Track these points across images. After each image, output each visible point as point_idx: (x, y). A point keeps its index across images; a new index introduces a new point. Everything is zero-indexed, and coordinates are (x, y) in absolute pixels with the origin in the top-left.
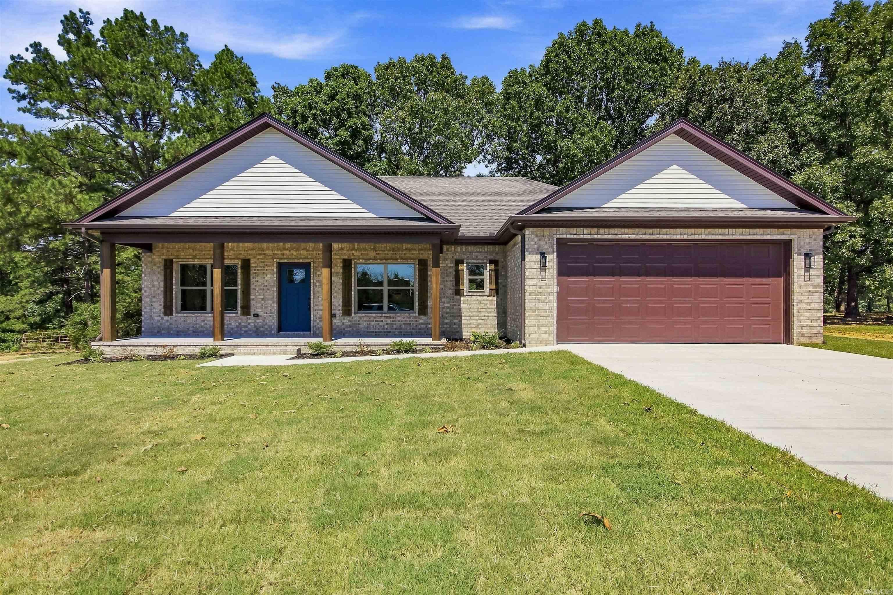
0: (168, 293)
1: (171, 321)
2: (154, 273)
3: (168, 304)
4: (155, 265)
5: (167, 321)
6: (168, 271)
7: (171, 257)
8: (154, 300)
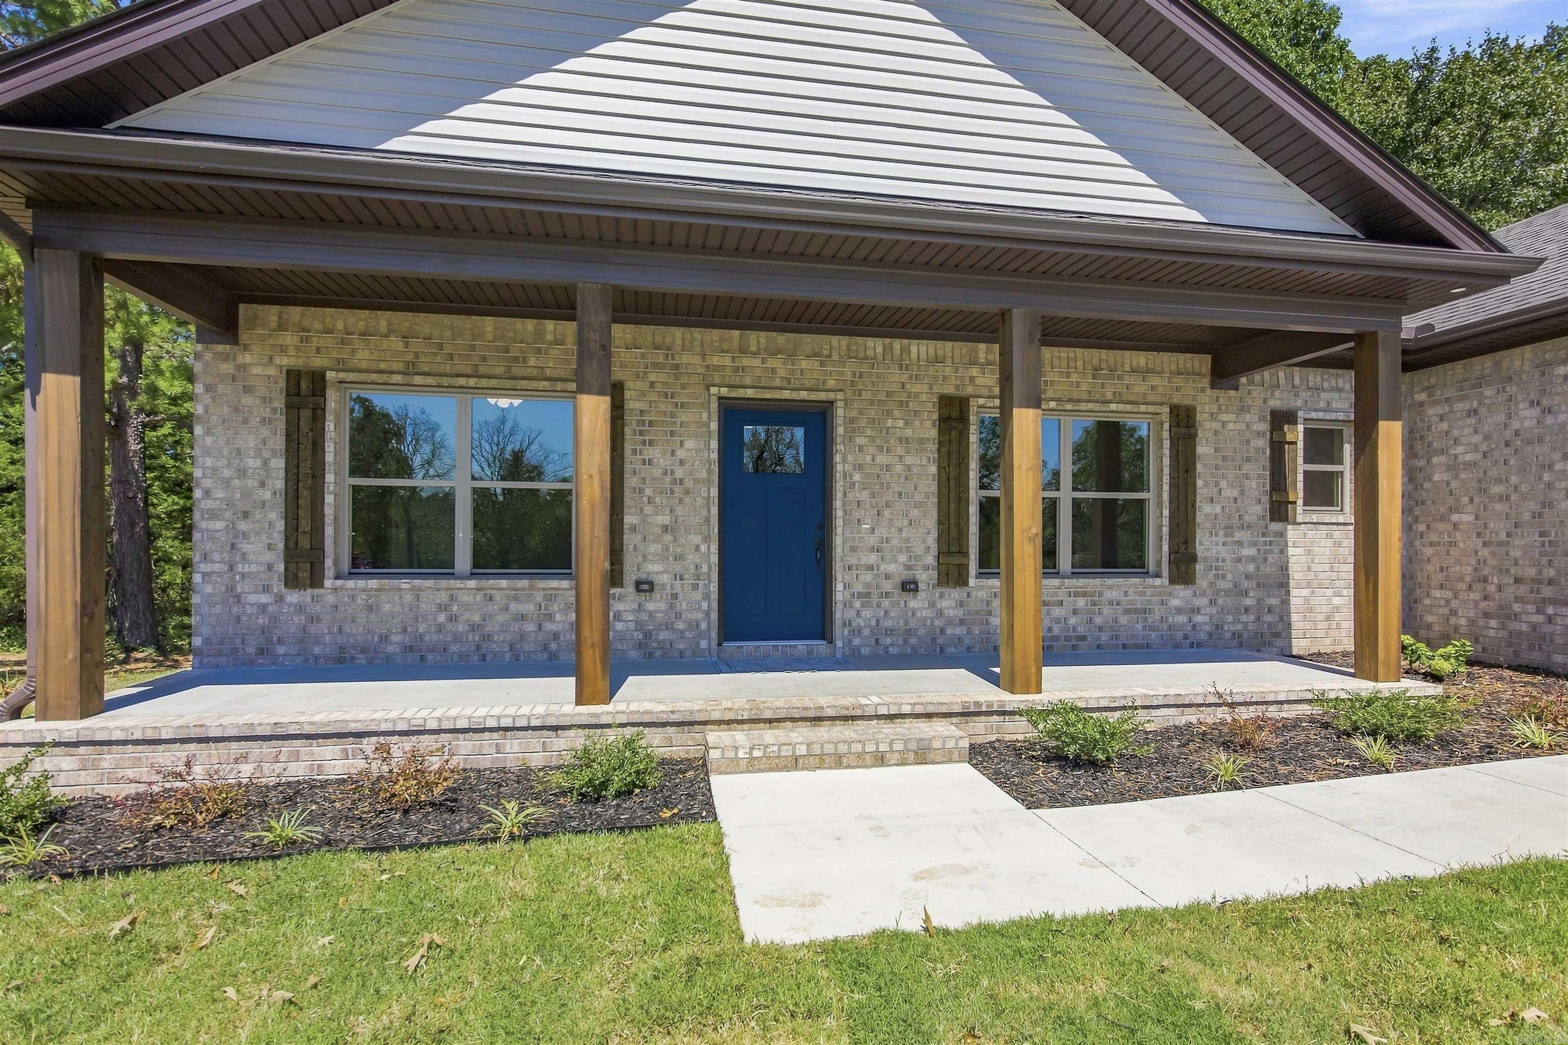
1: (316, 609)
2: (245, 422)
3: (305, 543)
4: (248, 390)
5: (300, 608)
6: (306, 414)
7: (317, 362)
8: (243, 526)
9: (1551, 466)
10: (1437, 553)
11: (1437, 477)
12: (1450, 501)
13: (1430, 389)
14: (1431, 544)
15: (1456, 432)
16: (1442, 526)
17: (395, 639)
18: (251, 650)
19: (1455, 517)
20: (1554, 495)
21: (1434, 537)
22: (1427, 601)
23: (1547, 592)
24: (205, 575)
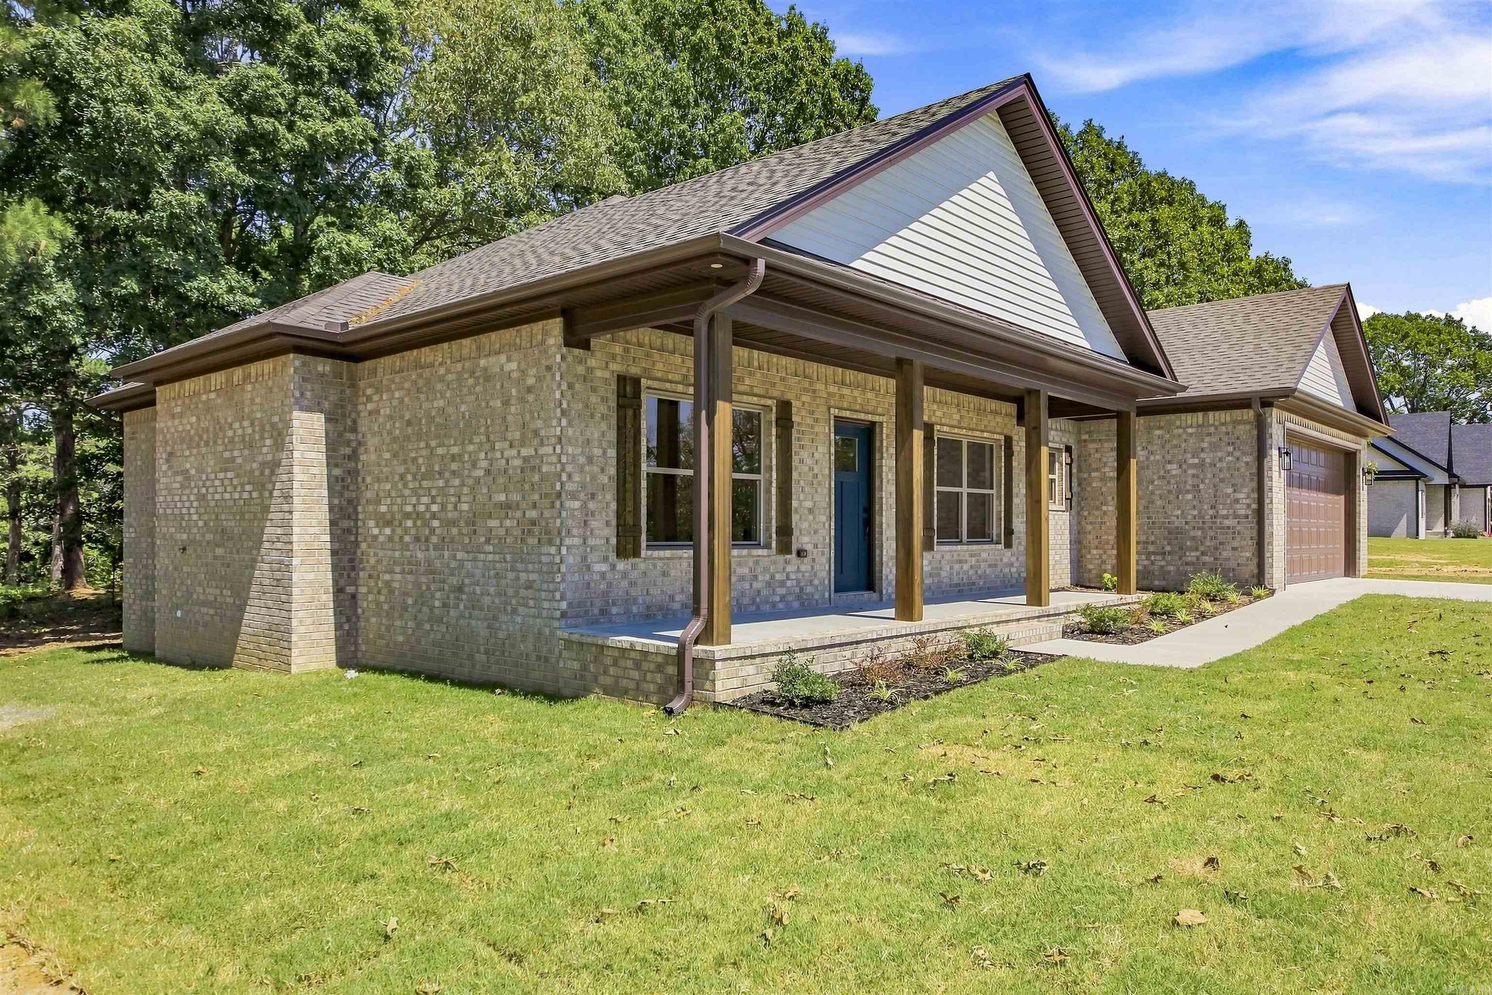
0: (629, 486)
1: (634, 575)
2: (592, 416)
3: (630, 520)
4: (594, 389)
5: (625, 575)
6: (630, 413)
7: (634, 371)
8: (591, 505)
9: (1153, 482)
10: (1094, 528)
11: (1094, 485)
12: (1101, 498)
13: (1089, 433)
14: (1091, 523)
15: (1104, 459)
16: (1097, 513)
17: (677, 598)
18: (596, 611)
19: (1104, 508)
20: (1154, 497)
21: (1092, 519)
22: (1089, 556)
23: (1151, 548)
24: (569, 548)
